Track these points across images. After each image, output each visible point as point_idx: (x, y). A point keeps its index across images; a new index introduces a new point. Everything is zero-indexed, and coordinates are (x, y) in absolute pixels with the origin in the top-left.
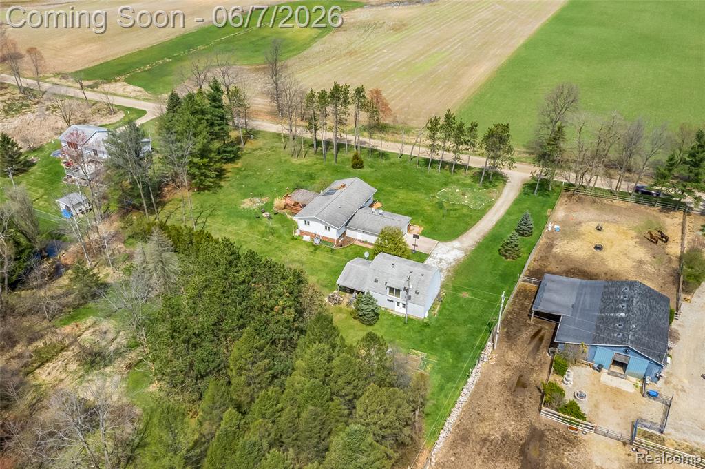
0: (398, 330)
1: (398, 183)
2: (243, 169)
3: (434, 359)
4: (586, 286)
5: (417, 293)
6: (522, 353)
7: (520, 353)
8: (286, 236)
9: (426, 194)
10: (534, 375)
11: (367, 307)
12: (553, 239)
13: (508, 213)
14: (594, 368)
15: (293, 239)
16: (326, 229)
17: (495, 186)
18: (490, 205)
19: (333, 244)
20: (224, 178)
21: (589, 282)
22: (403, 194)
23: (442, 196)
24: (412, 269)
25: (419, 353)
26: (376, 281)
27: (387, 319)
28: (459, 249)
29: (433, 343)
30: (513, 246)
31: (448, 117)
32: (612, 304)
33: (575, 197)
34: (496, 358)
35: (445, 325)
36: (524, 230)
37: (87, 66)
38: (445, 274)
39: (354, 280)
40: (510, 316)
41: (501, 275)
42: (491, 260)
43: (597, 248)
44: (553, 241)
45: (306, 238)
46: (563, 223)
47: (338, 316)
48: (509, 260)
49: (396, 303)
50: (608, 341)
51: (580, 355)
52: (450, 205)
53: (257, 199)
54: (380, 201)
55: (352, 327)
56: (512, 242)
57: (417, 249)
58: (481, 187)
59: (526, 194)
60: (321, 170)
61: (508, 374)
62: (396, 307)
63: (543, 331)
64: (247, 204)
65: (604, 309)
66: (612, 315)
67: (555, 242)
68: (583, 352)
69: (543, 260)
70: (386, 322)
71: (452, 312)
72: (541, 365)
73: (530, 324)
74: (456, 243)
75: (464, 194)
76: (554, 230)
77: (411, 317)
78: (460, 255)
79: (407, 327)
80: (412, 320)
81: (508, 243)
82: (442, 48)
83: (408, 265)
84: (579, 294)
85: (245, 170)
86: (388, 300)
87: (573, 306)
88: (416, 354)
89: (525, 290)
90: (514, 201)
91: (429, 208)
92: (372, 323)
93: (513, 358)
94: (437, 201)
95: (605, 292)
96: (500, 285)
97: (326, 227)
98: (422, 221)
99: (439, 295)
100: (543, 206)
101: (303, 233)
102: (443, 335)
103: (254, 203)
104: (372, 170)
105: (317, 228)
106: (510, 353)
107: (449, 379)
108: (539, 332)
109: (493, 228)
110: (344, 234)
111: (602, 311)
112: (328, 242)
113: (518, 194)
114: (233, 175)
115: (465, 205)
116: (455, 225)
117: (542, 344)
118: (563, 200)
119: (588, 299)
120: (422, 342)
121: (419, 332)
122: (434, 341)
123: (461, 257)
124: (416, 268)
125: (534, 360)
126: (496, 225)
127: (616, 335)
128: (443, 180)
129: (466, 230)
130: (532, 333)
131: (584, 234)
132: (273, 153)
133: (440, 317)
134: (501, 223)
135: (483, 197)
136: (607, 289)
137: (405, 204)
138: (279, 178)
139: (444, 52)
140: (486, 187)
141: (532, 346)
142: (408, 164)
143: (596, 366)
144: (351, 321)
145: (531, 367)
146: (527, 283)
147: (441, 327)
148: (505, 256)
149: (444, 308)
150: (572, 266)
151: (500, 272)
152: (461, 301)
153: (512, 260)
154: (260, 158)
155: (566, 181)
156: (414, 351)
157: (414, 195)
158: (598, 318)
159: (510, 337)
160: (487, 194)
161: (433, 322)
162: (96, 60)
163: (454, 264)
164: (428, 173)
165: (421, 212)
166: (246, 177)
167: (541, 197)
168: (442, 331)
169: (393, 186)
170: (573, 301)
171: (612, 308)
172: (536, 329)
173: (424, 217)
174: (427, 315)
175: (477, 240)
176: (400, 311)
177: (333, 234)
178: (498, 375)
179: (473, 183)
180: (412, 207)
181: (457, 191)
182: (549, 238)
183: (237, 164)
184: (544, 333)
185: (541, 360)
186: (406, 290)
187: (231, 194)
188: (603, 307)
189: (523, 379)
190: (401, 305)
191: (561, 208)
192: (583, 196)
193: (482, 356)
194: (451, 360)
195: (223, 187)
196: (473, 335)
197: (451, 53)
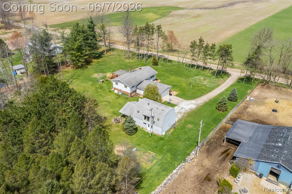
0: (145, 139)
1: (173, 73)
2: (101, 62)
3: (160, 157)
4: (260, 128)
5: (158, 120)
6: (213, 161)
7: (212, 161)
8: (107, 90)
9: (185, 78)
10: (218, 174)
11: (129, 124)
12: (249, 104)
13: (227, 90)
14: (257, 175)
15: (110, 92)
16: (125, 87)
17: (223, 78)
18: (218, 86)
19: (128, 95)
20: (91, 64)
21: (263, 126)
22: (174, 77)
23: (193, 80)
24: (158, 107)
25: (152, 153)
26: (138, 112)
27: (141, 133)
28: (194, 104)
29: (162, 149)
30: (223, 104)
31: (201, 41)
32: (274, 139)
33: (266, 86)
34: (196, 161)
35: (173, 140)
36: (233, 98)
37: (57, 23)
38: (182, 115)
39: (129, 111)
40: (212, 140)
41: (213, 119)
42: (210, 111)
43: (273, 111)
44: (248, 105)
45: (116, 91)
46: (256, 97)
47: (116, 128)
48: (220, 112)
49: (148, 125)
50: (267, 159)
51: (249, 166)
52: (196, 84)
53: (101, 74)
54: (160, 79)
55: (121, 135)
56: (222, 102)
57: (171, 102)
58: (215, 78)
59: (238, 82)
60: (137, 65)
61: (201, 171)
62: (148, 127)
63: (230, 150)
64: (96, 75)
65: (269, 141)
66: (273, 144)
67: (249, 106)
68: (251, 165)
69: (240, 114)
70: (140, 135)
71: (179, 134)
72: (224, 169)
73: (223, 146)
74: (193, 101)
75: (205, 80)
76: (250, 100)
77: (155, 134)
78: (193, 107)
79: (151, 139)
80: (155, 135)
81: (220, 102)
82: (214, 24)
83: (157, 105)
84: (255, 132)
85: (102, 62)
86: (144, 123)
87: (250, 138)
88: (150, 153)
89: (225, 128)
90: (231, 85)
91: (184, 85)
92: (132, 134)
93: (207, 163)
94: (190, 82)
95: (272, 132)
96: (212, 123)
97: (125, 86)
98: (179, 90)
99: (174, 124)
100: (247, 88)
101: (115, 89)
102: (169, 145)
103: (99, 75)
104: (162, 67)
105: (121, 87)
106: (206, 160)
107: (164, 170)
108: (228, 150)
109: (216, 96)
110: (135, 91)
111: (267, 142)
112: (126, 94)
113: (234, 82)
114: (95, 64)
115: (204, 85)
116: (196, 93)
117: (228, 158)
118: (259, 87)
119: (260, 134)
120: (156, 147)
121: (157, 142)
122: (163, 148)
123: (193, 108)
124: (161, 107)
125: (220, 166)
126: (218, 95)
127: (273, 156)
128: (197, 73)
129: (201, 96)
130: (223, 151)
131: (267, 104)
132: (118, 57)
133: (172, 136)
134: (221, 94)
135: (215, 82)
136: (273, 130)
137: (173, 82)
138: (116, 66)
139: (215, 25)
140: (218, 78)
141: (221, 158)
142: (181, 66)
143: (258, 174)
144: (121, 132)
145: (217, 169)
146: (227, 124)
147: (170, 141)
148: (218, 109)
149: (175, 131)
150: (256, 118)
151: (214, 117)
152: (186, 129)
153: (222, 112)
154: (111, 58)
155: (262, 79)
156: (149, 151)
157: (179, 79)
158: (264, 145)
159: (209, 151)
160: (217, 81)
161: (167, 138)
162: (62, 22)
163: (189, 111)
164: (190, 70)
165: (179, 86)
166: (101, 65)
167: (246, 84)
168: (170, 143)
169: (170, 74)
170: (251, 135)
171: (274, 140)
172: (226, 149)
173: (180, 88)
174: (164, 133)
175: (205, 101)
176: (149, 129)
177: (128, 90)
178: (195, 171)
179: (211, 76)
180: (176, 83)
181: (202, 78)
182: (246, 104)
183: (99, 60)
184: (231, 152)
185: (224, 166)
186: (153, 117)
187: (90, 71)
188: (268, 140)
189: (209, 176)
190: (150, 126)
191: (257, 90)
192: (271, 86)
193: (187, 159)
194: (169, 159)
195: (88, 68)
196: (187, 148)
197: (218, 26)
